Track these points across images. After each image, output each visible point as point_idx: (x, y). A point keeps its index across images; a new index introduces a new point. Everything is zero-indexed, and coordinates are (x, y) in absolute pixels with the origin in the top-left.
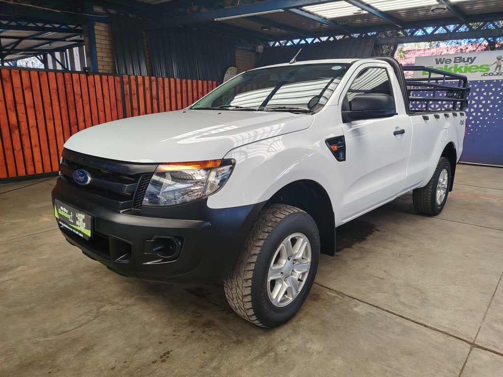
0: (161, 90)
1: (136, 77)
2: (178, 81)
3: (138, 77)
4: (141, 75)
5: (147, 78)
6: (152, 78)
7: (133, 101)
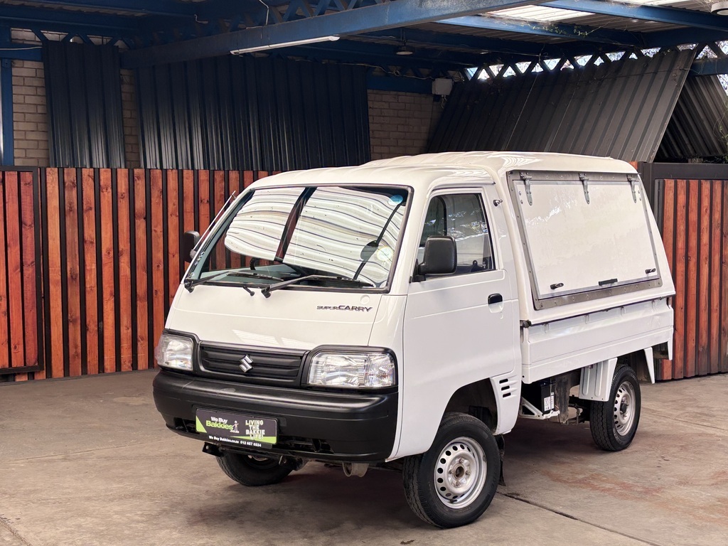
0: (158, 197)
1: (97, 173)
2: (204, 176)
3: (102, 170)
4: (108, 167)
5: (122, 174)
6: (136, 171)
7: (85, 226)
